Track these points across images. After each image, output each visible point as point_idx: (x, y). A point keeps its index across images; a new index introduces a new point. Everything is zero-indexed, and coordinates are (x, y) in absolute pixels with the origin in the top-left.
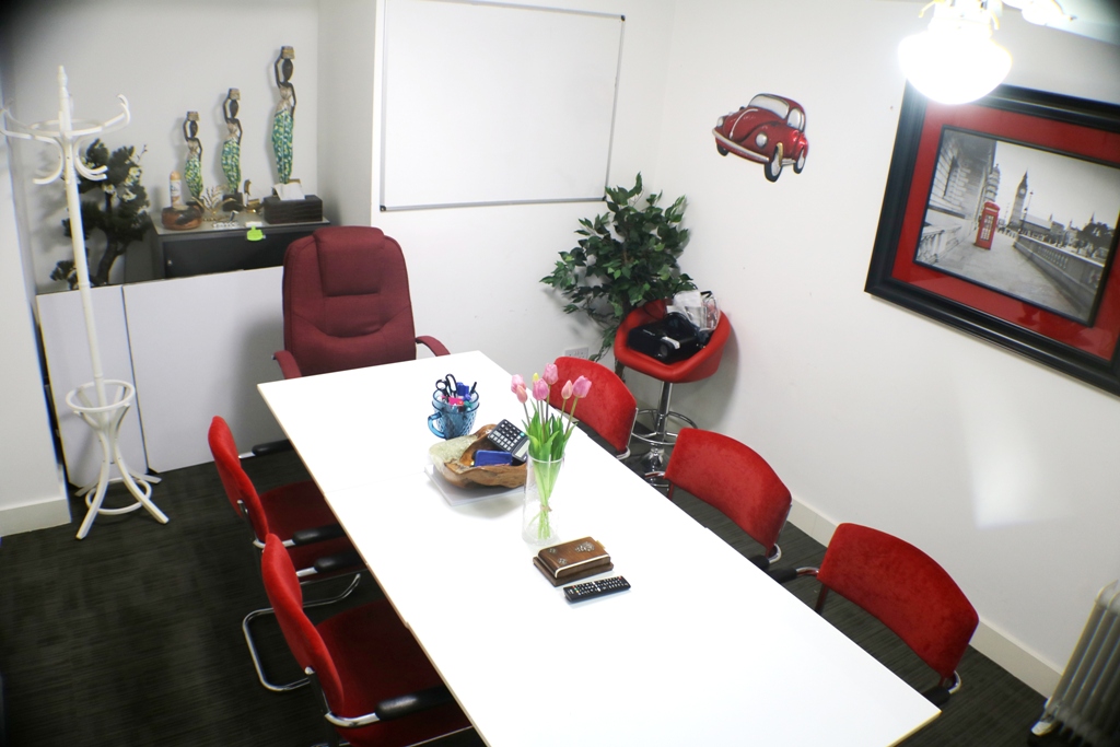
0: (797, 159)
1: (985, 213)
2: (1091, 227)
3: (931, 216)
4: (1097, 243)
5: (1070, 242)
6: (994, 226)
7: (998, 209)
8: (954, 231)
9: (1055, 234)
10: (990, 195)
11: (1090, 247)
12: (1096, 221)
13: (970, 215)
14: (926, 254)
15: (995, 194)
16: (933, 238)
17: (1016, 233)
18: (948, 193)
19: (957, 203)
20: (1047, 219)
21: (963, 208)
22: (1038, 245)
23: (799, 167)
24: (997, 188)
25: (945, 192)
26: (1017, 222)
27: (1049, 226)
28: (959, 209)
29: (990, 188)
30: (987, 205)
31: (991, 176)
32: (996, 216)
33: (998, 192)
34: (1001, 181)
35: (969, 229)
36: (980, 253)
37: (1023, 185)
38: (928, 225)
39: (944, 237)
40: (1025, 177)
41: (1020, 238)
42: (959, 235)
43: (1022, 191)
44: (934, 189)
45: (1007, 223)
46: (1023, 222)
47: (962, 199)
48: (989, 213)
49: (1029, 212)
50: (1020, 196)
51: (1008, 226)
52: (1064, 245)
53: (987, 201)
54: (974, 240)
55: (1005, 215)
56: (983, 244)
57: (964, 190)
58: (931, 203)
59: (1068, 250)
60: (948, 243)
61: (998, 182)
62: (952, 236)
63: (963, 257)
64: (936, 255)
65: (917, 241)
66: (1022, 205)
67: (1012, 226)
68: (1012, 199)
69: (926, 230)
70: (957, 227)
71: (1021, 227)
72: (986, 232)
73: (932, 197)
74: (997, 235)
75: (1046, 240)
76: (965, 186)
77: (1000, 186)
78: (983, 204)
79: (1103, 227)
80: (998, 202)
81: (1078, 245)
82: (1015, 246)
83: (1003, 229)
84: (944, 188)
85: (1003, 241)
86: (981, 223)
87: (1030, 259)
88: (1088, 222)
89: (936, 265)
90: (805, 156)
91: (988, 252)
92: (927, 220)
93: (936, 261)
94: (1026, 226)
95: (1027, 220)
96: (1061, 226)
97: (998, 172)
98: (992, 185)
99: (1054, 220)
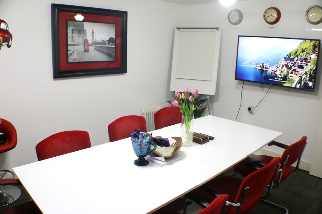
0: (8, 42)
1: (85, 42)
2: (110, 39)
3: (69, 48)
4: (112, 42)
5: (107, 44)
6: (88, 45)
7: (88, 40)
8: (78, 50)
9: (103, 43)
10: (85, 37)
11: (111, 43)
12: (111, 37)
13: (81, 44)
14: (71, 59)
15: (86, 37)
16: (72, 54)
17: (94, 45)
18: (73, 40)
19: (76, 42)
20: (100, 39)
21: (78, 43)
22: (100, 46)
23: (10, 45)
24: (86, 35)
25: (72, 40)
26: (94, 42)
27: (101, 41)
28: (77, 43)
29: (84, 35)
30: (85, 40)
31: (84, 32)
32: (88, 42)
33: (87, 36)
34: (87, 33)
35: (81, 48)
36: (87, 54)
37: (93, 32)
38: (69, 50)
39: (75, 53)
40: (93, 30)
41: (95, 47)
42: (79, 51)
43: (93, 34)
44: (69, 40)
45: (91, 43)
46: (95, 42)
47: (77, 40)
48: (86, 42)
49: (96, 39)
50: (93, 36)
51: (92, 44)
52: (106, 45)
53: (84, 39)
54: (84, 51)
55: (90, 42)
56: (86, 51)
57: (77, 37)
58: (68, 44)
59: (107, 46)
60: (77, 54)
61: (86, 33)
62: (77, 51)
63: (82, 56)
64: (74, 58)
65: (67, 56)
66: (94, 38)
67: (93, 44)
68: (91, 37)
69: (69, 52)
70: (78, 48)
71: (95, 43)
72: (86, 47)
73: (68, 42)
74: (90, 47)
75: (101, 45)
76: (78, 36)
77: (87, 34)
78: (84, 40)
79: (113, 38)
80: (87, 38)
81: (108, 44)
82: (95, 49)
83: (90, 45)
84: (71, 38)
85: (91, 48)
86: (85, 46)
87: (99, 51)
88: (109, 38)
89: (75, 61)
90: (11, 40)
91: (88, 53)
92: (69, 49)
93: (75, 60)
94: (96, 43)
95: (96, 41)
96: (104, 40)
97: (86, 30)
98: (85, 34)
99: (102, 39)
